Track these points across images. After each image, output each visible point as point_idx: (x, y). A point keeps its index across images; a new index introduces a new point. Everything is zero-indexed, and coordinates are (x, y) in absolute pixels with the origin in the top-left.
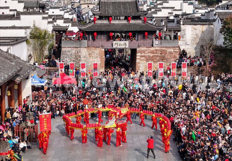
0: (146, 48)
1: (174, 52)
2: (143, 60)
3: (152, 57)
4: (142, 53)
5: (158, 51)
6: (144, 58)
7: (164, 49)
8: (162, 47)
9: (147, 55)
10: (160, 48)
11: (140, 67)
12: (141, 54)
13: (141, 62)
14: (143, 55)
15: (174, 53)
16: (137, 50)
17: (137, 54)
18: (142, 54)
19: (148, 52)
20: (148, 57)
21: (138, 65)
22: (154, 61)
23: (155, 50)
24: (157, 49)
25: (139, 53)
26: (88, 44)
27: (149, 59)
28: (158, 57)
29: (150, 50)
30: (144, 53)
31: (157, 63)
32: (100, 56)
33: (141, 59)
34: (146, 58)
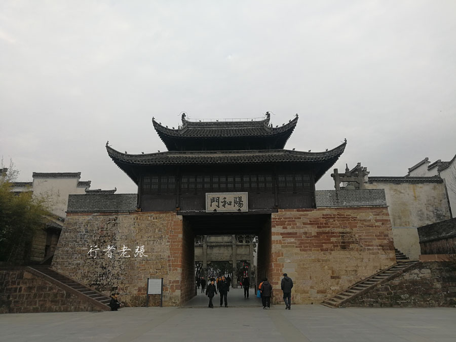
0: (298, 211)
1: (377, 221)
2: (291, 245)
3: (315, 236)
4: (289, 225)
5: (331, 220)
6: (293, 240)
7: (349, 212)
8: (340, 209)
9: (302, 231)
10: (336, 212)
12: (284, 228)
13: (284, 250)
14: (289, 230)
15: (377, 224)
16: (272, 216)
17: (273, 230)
18: (286, 228)
19: (304, 224)
20: (303, 237)
21: (276, 261)
22: (324, 248)
23: (323, 218)
24: (328, 215)
25: (278, 225)
26: (139, 203)
27: (307, 243)
28: (334, 236)
29: (308, 217)
30: (292, 226)
31: (332, 252)
32: (170, 236)
33: (286, 241)
34: (299, 240)
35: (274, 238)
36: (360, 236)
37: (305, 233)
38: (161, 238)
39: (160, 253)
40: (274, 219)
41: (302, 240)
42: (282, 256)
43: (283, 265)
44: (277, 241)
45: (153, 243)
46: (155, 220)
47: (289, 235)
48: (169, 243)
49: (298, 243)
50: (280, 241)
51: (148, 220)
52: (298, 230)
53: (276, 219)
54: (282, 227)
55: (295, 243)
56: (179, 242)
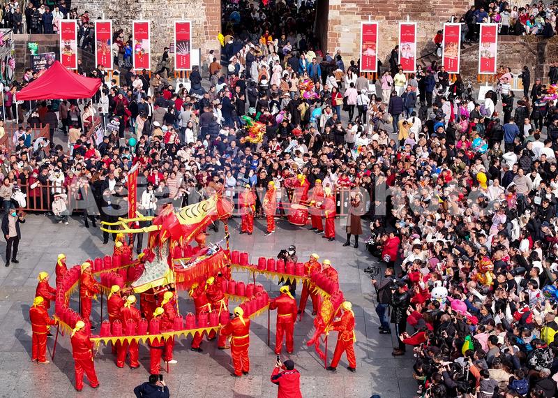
2: (351, 11)
6: (354, 5)
13: (343, 18)
21: (332, 30)
22: (390, 16)
27: (371, 10)
28: (404, 2)
31: (400, 21)
33: (346, 7)
34: (361, 6)
35: (331, 2)
36: (435, 3)
41: (365, 6)
42: (340, 24)
43: (339, 34)
44: (335, 6)
45: (186, 6)
48: (204, 7)
49: (359, 9)
50: (339, 6)
55: (356, 9)
56: (217, 5)
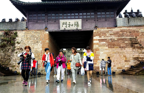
0: (107, 28)
2: (103, 45)
3: (116, 41)
4: (102, 35)
5: (125, 33)
6: (104, 43)
7: (135, 29)
8: (130, 27)
9: (109, 38)
10: (128, 29)
11: (99, 56)
13: (100, 48)
14: (103, 38)
16: (94, 31)
17: (94, 38)
18: (101, 37)
19: (111, 35)
20: (110, 41)
21: (96, 53)
22: (121, 46)
23: (121, 32)
24: (123, 30)
25: (97, 35)
26: (27, 26)
27: (112, 44)
28: (127, 41)
29: (113, 31)
30: (104, 36)
31: (126, 48)
32: (42, 41)
33: (101, 43)
34: (108, 43)
35: (94, 42)
36: (140, 40)
37: (111, 39)
38: (37, 42)
39: (37, 49)
40: (95, 32)
41: (109, 43)
42: (99, 50)
43: (99, 55)
44: (96, 43)
45: (34, 45)
46: (35, 34)
47: (103, 40)
48: (41, 45)
49: (107, 44)
50: (98, 43)
51: (31, 34)
52: (107, 38)
53: (96, 32)
54: (99, 36)
55: (106, 44)
56: (47, 44)
